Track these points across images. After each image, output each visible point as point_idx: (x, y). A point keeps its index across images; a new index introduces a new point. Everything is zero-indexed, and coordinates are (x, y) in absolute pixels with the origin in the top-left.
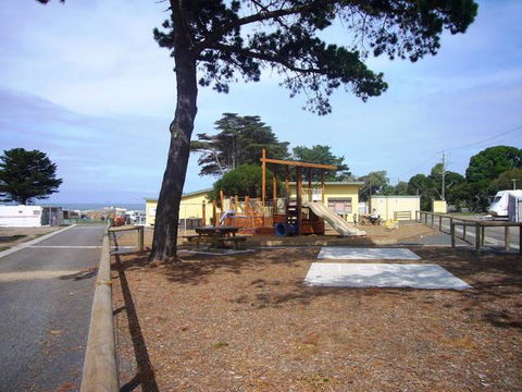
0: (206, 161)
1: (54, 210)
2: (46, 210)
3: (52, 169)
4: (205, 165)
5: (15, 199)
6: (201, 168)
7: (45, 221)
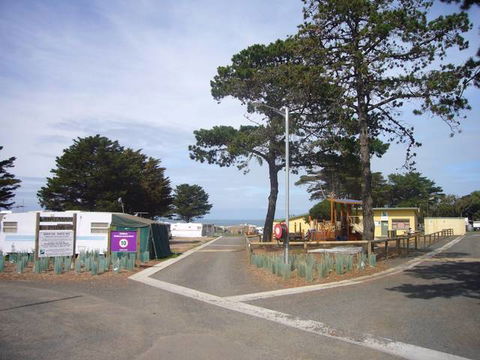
0: (315, 189)
1: (210, 226)
2: (204, 226)
3: (205, 197)
4: (313, 192)
5: (183, 218)
6: (310, 194)
7: (204, 234)
